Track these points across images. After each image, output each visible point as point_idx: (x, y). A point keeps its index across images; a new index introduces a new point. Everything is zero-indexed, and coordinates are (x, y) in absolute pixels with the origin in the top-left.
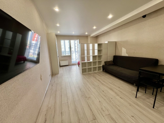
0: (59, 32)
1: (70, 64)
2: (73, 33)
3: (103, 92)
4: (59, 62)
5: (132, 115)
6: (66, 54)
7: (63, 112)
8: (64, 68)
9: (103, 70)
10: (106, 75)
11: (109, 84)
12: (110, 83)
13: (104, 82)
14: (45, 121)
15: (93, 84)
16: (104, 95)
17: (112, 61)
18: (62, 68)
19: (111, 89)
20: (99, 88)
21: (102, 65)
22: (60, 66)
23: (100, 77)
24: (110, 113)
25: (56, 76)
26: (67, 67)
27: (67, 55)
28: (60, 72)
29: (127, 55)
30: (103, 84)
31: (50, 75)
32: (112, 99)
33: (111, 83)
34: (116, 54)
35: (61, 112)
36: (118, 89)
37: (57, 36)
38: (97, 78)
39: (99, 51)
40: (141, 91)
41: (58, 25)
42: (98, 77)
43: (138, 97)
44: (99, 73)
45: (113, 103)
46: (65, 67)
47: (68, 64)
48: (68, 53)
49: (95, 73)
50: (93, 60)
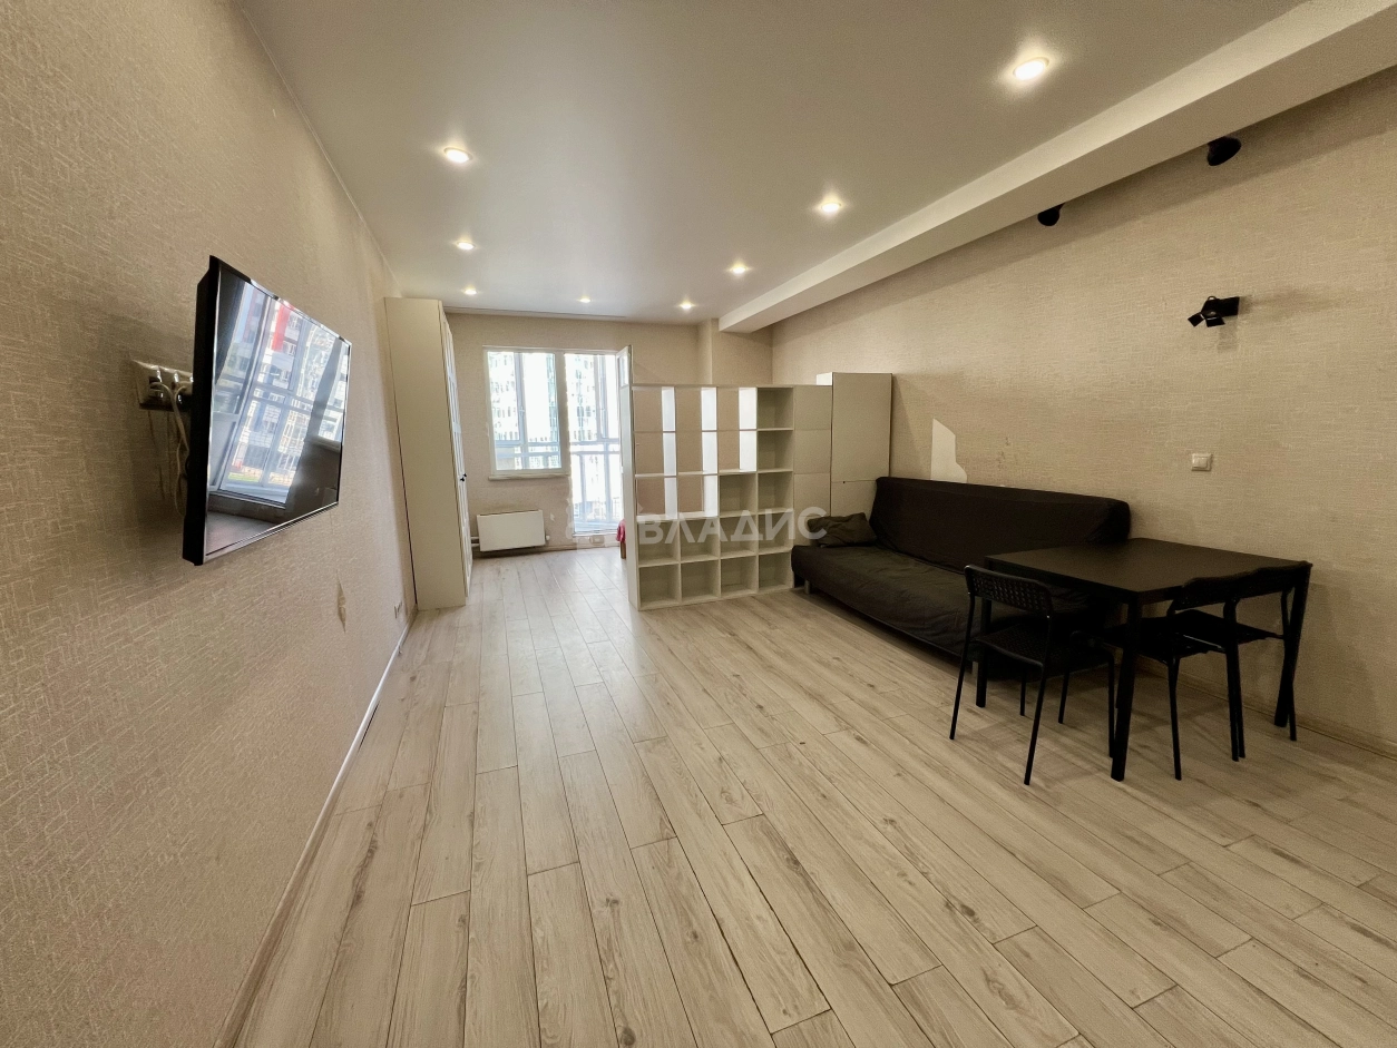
0: (470, 292)
1: (555, 543)
2: (585, 300)
3: (757, 711)
4: (465, 521)
5: (890, 816)
6: (525, 461)
7: (478, 810)
8: (509, 567)
9: (798, 582)
10: (807, 616)
11: (816, 666)
12: (820, 662)
13: (784, 655)
14: (371, 852)
15: (703, 671)
16: (761, 730)
17: (868, 514)
18: (489, 568)
19: (815, 697)
20: (741, 688)
21: (788, 548)
22: (480, 555)
23: (765, 628)
24: (766, 809)
25: (446, 619)
26: (535, 561)
27: (536, 464)
28: (473, 599)
29: (958, 475)
30: (769, 668)
31: (397, 611)
32: (802, 748)
33: (827, 665)
34: (895, 465)
35: (468, 812)
36: (859, 694)
37: (456, 316)
38: (743, 635)
39: (772, 441)
40: (1005, 704)
41: (465, 245)
42: (751, 628)
43: (963, 737)
44: (767, 604)
45: (801, 764)
46: (519, 562)
47: (540, 542)
48: (546, 456)
49: (737, 603)
50: (722, 509)
